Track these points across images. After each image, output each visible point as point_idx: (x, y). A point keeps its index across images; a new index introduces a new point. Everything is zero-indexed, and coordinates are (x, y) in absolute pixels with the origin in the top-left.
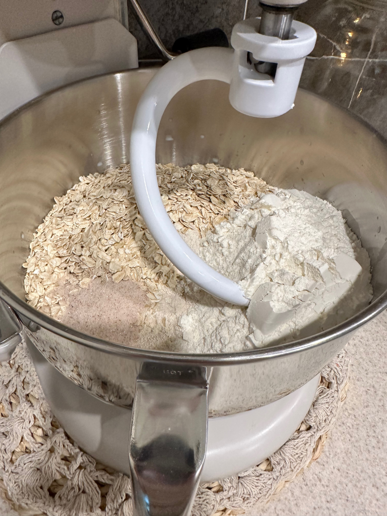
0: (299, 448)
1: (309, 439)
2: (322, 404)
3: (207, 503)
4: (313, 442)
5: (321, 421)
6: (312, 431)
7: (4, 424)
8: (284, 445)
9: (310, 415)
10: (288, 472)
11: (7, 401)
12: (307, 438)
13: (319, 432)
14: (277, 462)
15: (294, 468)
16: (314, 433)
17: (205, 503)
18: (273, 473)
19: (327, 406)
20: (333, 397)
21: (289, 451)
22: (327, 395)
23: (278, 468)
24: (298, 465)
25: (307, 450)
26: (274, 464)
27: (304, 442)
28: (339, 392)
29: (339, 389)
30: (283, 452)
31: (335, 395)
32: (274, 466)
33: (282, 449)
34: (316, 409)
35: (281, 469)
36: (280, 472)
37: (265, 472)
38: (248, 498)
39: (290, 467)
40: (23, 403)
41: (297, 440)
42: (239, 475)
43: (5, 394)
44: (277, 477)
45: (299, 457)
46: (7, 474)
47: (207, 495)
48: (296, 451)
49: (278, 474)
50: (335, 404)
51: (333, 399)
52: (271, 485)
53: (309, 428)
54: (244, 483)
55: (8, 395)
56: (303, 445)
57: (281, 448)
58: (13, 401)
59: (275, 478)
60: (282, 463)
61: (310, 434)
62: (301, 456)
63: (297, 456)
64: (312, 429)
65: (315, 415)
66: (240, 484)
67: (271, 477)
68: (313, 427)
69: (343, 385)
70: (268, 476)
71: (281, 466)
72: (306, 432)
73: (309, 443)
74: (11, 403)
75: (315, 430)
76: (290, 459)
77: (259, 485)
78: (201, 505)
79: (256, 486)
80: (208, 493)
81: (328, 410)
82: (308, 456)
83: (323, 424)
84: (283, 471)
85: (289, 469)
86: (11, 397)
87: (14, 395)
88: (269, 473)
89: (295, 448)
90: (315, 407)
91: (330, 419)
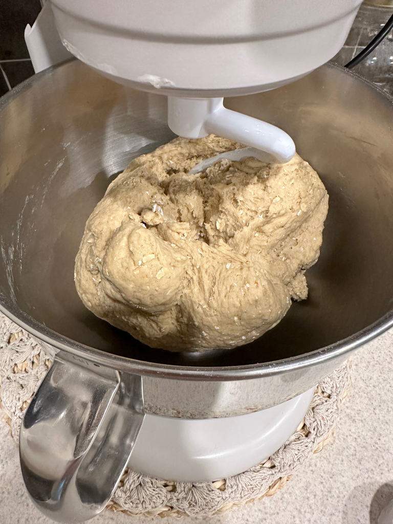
0: (255, 481)
1: (268, 476)
2: (293, 449)
3: (158, 496)
4: (270, 480)
5: (285, 465)
6: (273, 471)
7: (23, 378)
8: (244, 473)
9: (277, 455)
10: (237, 498)
11: (30, 360)
12: (266, 475)
13: (280, 473)
14: (231, 485)
15: (244, 496)
16: (275, 473)
17: (157, 496)
18: (223, 493)
19: (297, 453)
20: (307, 446)
21: (245, 480)
22: (301, 443)
23: (230, 490)
24: (248, 495)
25: (262, 485)
26: (228, 486)
27: (262, 477)
28: (315, 444)
29: (315, 441)
30: (239, 480)
31: (310, 445)
32: (227, 488)
33: (239, 476)
34: (285, 451)
35: (232, 492)
36: (230, 494)
37: (217, 490)
38: (194, 506)
39: (241, 494)
40: (41, 365)
41: (256, 474)
42: (194, 484)
43: (31, 354)
44: (226, 498)
45: (252, 488)
46: (15, 417)
47: (161, 490)
48: (251, 483)
49: (227, 496)
50: (306, 453)
51: (306, 448)
52: (218, 502)
53: (273, 467)
54: (194, 492)
55: (32, 356)
56: (261, 480)
57: (239, 474)
58: (35, 361)
59: (224, 498)
60: (235, 487)
61: (270, 473)
62: (255, 489)
63: (250, 487)
64: (274, 469)
65: (282, 457)
66: (191, 492)
67: (220, 495)
68: (276, 468)
69: (321, 438)
70: (218, 493)
71: (233, 490)
72: (268, 469)
73: (267, 480)
74: (33, 363)
75: (277, 471)
76: (242, 487)
77: (207, 498)
78: (153, 496)
79: (204, 499)
80: (162, 489)
81: (296, 457)
82: (261, 490)
83: (287, 467)
84: (233, 495)
85: (239, 495)
86: (35, 358)
87: (37, 356)
88: (220, 492)
89: (252, 479)
90: (285, 450)
91: (295, 465)
